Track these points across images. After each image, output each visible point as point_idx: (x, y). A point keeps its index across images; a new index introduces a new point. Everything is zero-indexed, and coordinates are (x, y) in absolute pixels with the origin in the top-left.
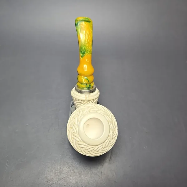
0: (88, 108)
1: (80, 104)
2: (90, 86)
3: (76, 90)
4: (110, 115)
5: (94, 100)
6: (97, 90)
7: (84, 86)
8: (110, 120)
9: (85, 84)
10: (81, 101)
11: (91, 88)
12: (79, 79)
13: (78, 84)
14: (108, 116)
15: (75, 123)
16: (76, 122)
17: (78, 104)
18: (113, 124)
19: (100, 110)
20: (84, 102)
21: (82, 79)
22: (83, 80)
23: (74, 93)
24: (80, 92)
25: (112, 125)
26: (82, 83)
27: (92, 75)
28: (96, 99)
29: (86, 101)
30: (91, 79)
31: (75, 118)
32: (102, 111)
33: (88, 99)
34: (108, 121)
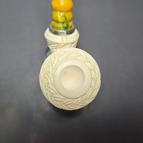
0: (66, 53)
1: (56, 49)
2: (67, 25)
3: (51, 31)
4: (92, 62)
5: (72, 43)
6: (76, 32)
7: (60, 25)
8: (93, 68)
9: (61, 22)
10: (56, 45)
11: (69, 28)
12: (54, 16)
13: (53, 23)
14: (90, 63)
15: (49, 72)
16: (51, 71)
17: (53, 49)
18: (95, 73)
19: (80, 56)
20: (61, 46)
21: (58, 16)
23: (48, 35)
24: (56, 33)
25: (94, 73)
26: (57, 22)
27: (71, 10)
28: (75, 42)
29: (63, 45)
30: (69, 16)
31: (49, 66)
32: (83, 57)
33: (65, 42)
34: (90, 69)
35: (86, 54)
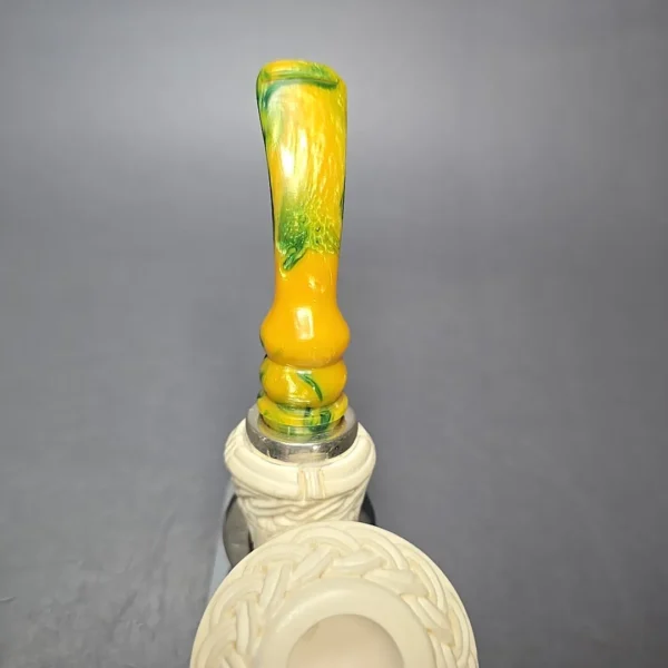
0: (314, 550)
2: (325, 417)
3: (253, 437)
4: (439, 593)
5: (345, 495)
6: (363, 440)
7: (295, 420)
8: (439, 620)
9: (299, 407)
10: (273, 503)
11: (331, 428)
12: (271, 382)
13: (263, 405)
14: (426, 597)
15: (235, 644)
16: (243, 643)
18: (451, 645)
19: (381, 564)
20: (294, 509)
21: (287, 383)
22: (292, 388)
23: (240, 453)
24: (275, 451)
25: (446, 649)
26: (282, 404)
27: (340, 358)
28: (355, 489)
29: (303, 503)
30: (333, 379)
31: (236, 614)
32: (395, 569)
33: (313, 490)
34: (428, 631)
35: (406, 553)
